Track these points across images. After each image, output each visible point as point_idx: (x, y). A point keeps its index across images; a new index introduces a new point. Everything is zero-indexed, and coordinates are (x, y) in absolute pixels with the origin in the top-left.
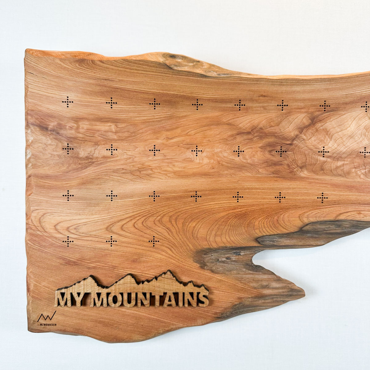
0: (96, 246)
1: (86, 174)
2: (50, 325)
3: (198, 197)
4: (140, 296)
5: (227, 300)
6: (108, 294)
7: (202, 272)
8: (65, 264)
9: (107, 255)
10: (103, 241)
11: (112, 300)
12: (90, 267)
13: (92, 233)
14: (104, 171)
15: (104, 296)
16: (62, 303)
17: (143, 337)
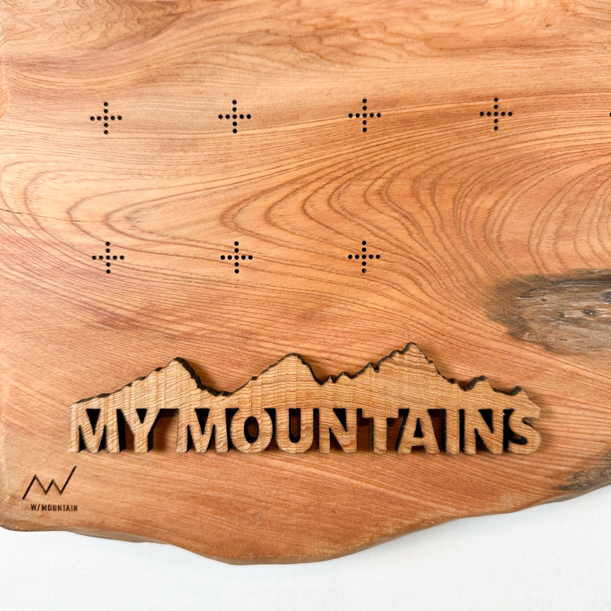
0: (192, 271)
1: (157, 50)
2: (59, 508)
3: (503, 114)
4: (329, 419)
5: (592, 434)
6: (230, 413)
7: (514, 349)
8: (101, 326)
9: (224, 298)
10: (212, 256)
11: (242, 432)
12: (175, 333)
13: (177, 233)
14: (210, 40)
15: (217, 418)
16: (92, 441)
17: (336, 547)
